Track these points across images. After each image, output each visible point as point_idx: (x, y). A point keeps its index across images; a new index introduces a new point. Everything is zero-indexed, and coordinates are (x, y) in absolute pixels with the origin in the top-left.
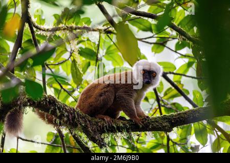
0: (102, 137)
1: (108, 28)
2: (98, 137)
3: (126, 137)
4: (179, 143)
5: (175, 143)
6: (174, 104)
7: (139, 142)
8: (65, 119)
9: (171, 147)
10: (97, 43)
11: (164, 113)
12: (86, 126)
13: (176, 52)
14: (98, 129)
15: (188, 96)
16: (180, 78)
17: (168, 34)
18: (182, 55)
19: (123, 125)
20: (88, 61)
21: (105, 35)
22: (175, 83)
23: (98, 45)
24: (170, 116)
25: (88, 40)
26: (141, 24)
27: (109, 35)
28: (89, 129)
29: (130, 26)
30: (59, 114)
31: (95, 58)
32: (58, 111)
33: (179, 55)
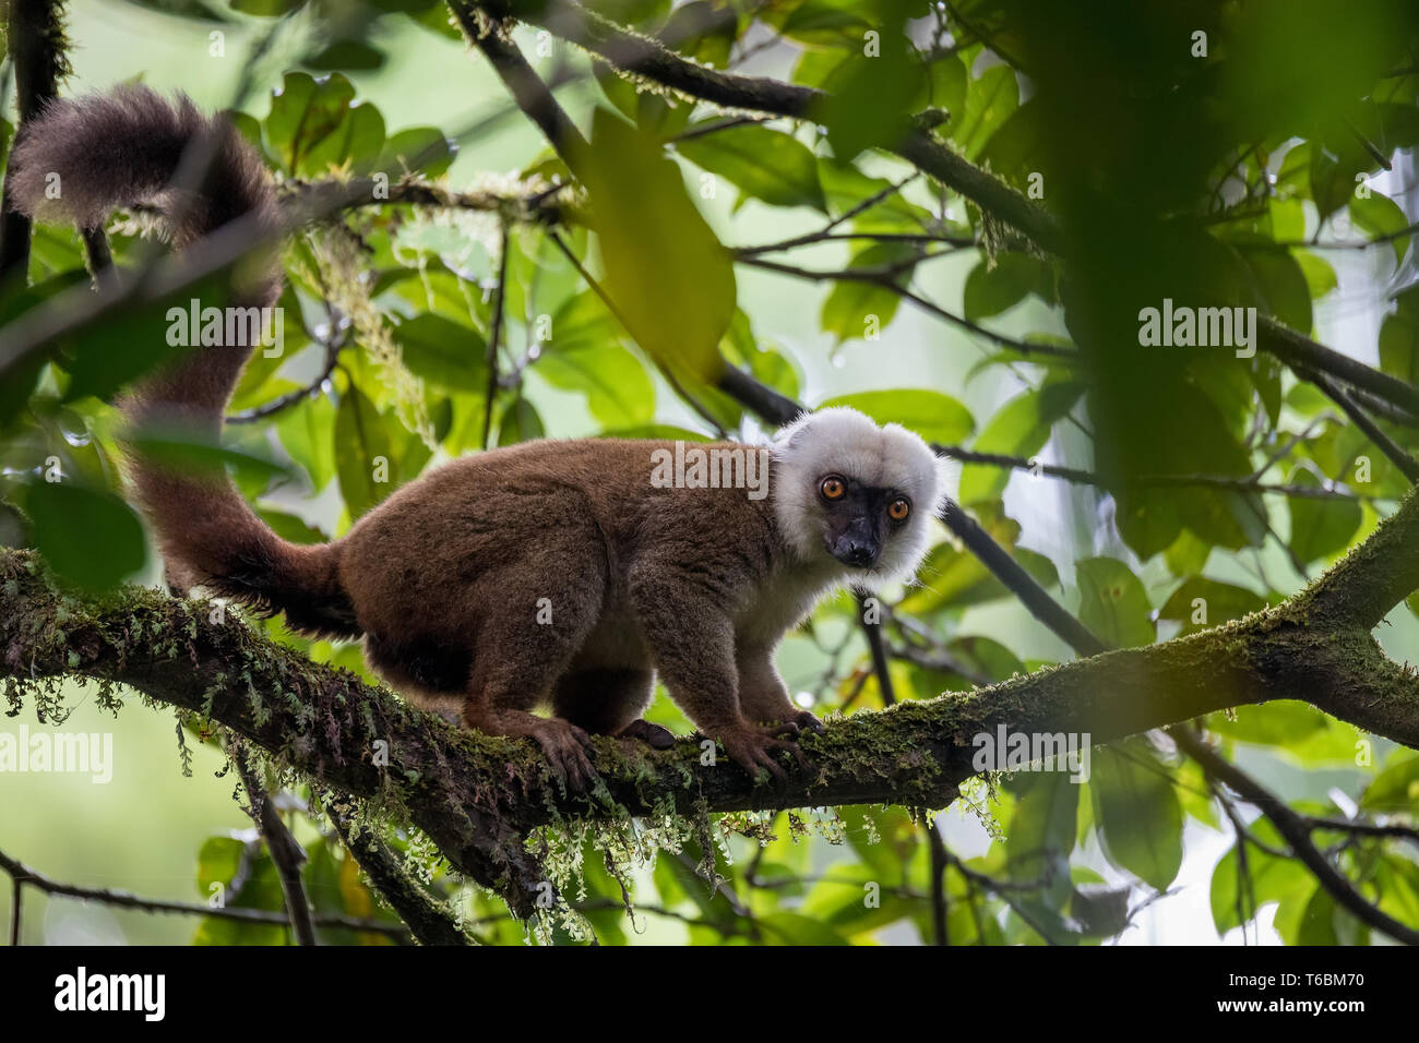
0: (532, 846)
1: (554, 190)
2: (505, 849)
3: (674, 847)
4: (1004, 879)
5: (979, 883)
6: (968, 644)
7: (760, 879)
8: (304, 744)
9: (954, 908)
10: (489, 282)
11: (904, 693)
12: (433, 783)
13: (969, 325)
14: (502, 804)
15: (1054, 594)
16: (1002, 483)
17: (917, 220)
18: (1007, 343)
19: (658, 768)
20: (439, 393)
21: (538, 232)
22: (970, 514)
23: (499, 296)
24: (938, 708)
25: (435, 264)
26: (753, 159)
27: (560, 230)
28: (452, 799)
29: (690, 171)
30: (262, 716)
31: (484, 374)
32: (255, 698)
33: (992, 348)
